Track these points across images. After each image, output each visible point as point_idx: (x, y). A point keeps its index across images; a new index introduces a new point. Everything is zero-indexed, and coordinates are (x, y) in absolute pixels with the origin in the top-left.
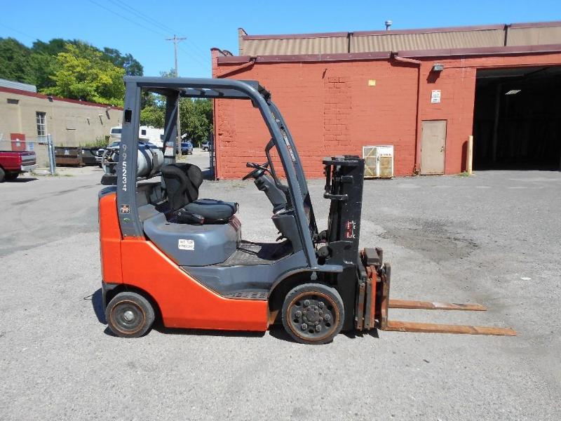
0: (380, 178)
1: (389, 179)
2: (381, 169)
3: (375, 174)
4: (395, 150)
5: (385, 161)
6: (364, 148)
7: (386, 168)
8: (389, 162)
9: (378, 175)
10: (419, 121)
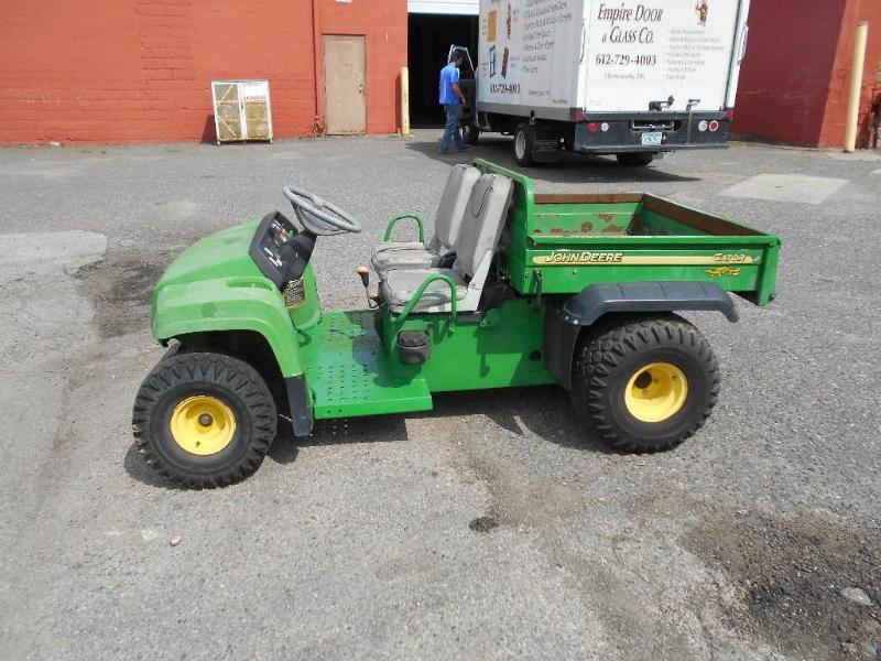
0: (249, 142)
1: (268, 142)
2: (249, 124)
3: (239, 133)
4: (272, 88)
5: (254, 109)
6: (213, 84)
7: (259, 123)
8: (263, 112)
9: (244, 135)
10: (317, 35)
